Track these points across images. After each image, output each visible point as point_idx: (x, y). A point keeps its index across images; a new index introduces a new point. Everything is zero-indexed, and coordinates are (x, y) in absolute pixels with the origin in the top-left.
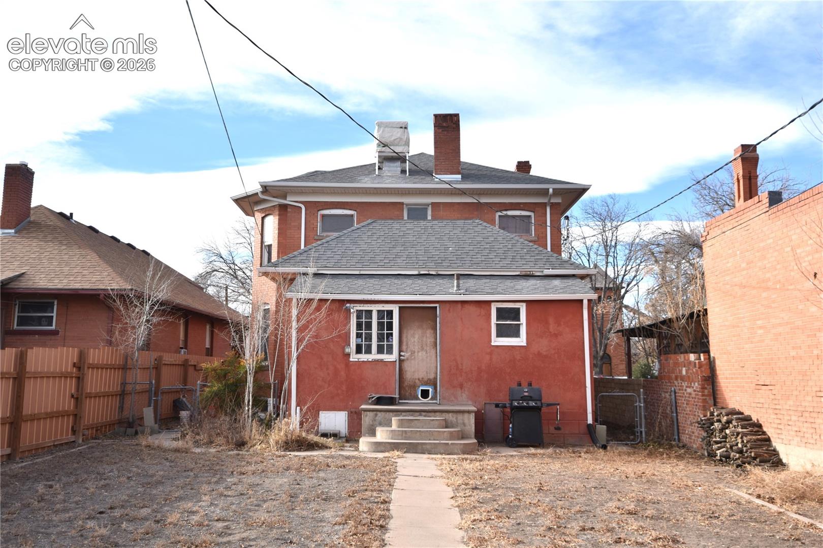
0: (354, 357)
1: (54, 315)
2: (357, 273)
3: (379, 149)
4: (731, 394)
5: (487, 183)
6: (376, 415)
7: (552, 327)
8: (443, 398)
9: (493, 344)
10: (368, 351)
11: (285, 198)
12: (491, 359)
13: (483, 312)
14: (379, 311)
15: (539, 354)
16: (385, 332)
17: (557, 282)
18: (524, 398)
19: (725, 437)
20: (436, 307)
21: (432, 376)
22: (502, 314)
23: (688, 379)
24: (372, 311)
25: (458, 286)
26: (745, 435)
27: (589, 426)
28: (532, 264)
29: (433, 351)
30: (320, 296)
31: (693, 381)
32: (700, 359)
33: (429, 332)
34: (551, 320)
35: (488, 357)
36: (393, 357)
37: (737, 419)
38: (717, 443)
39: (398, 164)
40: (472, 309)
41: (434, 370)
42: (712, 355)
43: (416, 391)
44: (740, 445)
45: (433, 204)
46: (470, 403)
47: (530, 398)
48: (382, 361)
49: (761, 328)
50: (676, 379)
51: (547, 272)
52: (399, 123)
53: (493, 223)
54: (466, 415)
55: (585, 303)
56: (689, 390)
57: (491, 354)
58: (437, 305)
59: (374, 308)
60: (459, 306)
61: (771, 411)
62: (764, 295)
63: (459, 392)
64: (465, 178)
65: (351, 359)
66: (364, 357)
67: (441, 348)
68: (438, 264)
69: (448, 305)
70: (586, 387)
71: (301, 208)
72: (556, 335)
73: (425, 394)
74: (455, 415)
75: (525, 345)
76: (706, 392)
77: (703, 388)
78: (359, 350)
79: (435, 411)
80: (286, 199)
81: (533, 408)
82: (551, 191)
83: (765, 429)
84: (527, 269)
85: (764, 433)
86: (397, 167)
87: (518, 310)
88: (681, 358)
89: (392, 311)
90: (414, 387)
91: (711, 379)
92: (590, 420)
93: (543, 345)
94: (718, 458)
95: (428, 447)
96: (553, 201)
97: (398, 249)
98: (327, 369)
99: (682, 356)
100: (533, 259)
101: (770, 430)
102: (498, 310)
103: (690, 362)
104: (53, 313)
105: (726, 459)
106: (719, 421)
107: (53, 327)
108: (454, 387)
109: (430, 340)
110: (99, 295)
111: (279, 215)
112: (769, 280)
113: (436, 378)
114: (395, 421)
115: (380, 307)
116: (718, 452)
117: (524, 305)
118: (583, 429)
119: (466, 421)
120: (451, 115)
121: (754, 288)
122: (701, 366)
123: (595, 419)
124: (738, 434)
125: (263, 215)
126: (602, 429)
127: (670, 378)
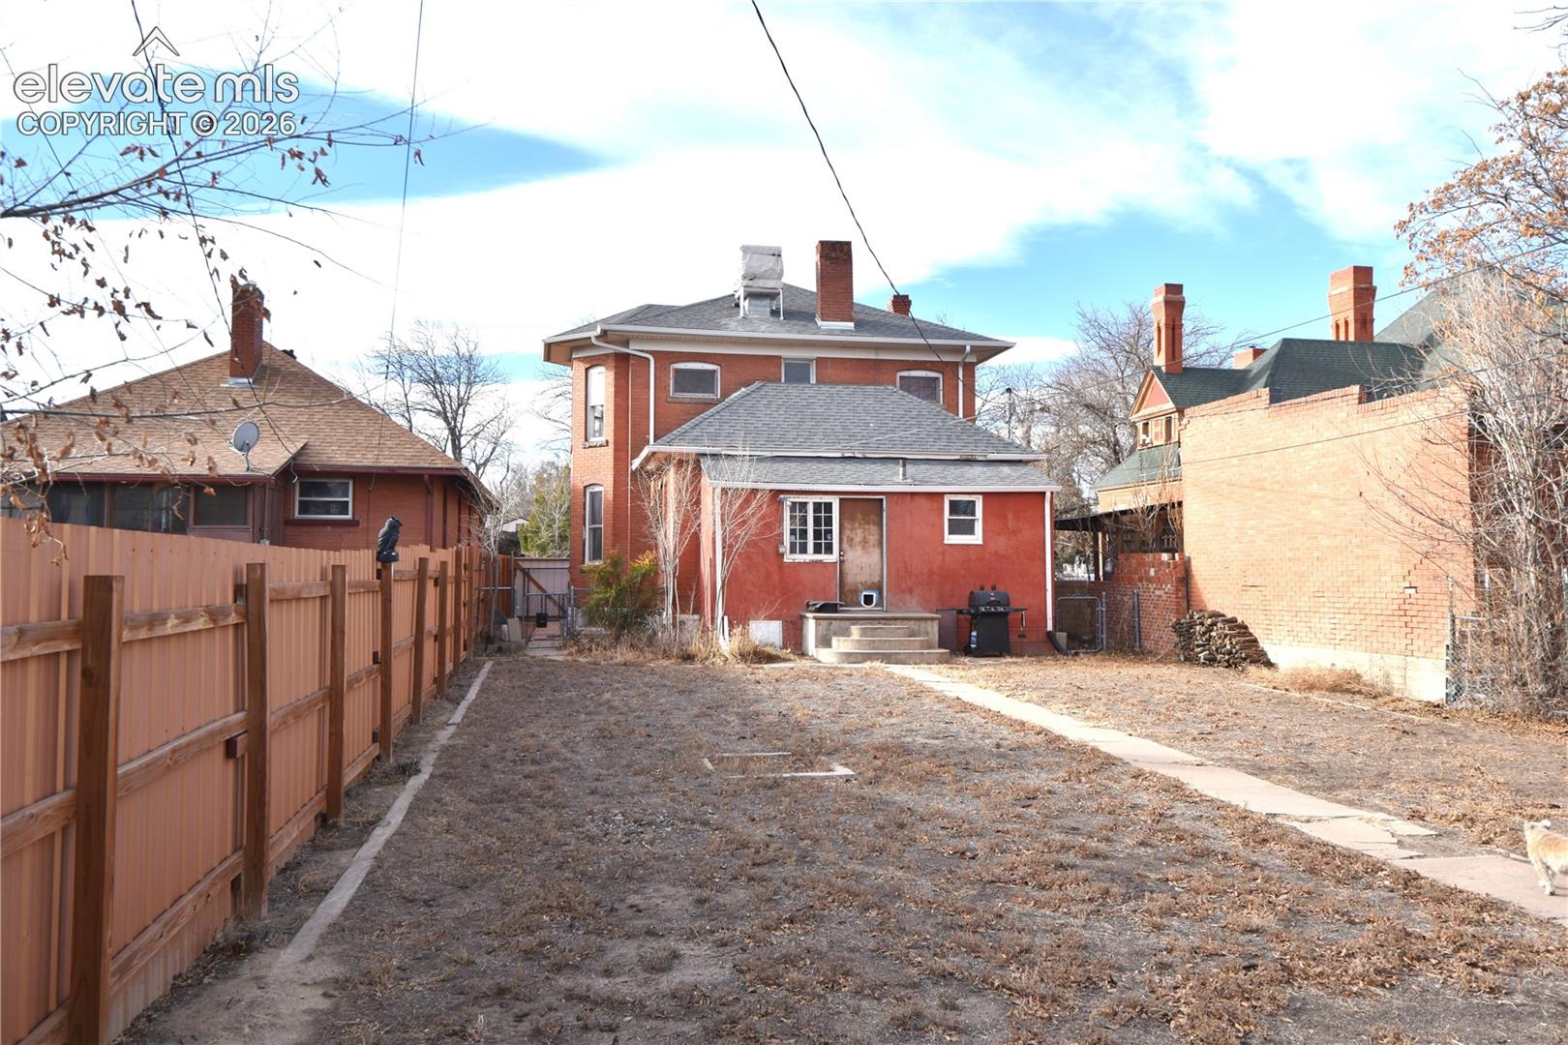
0: (789, 558)
1: (350, 499)
2: (769, 454)
3: (746, 282)
4: (1209, 596)
5: (888, 336)
6: (830, 624)
7: (1011, 523)
8: (890, 604)
9: (946, 542)
10: (804, 550)
11: (626, 344)
12: (943, 560)
13: (935, 506)
14: (814, 503)
15: (996, 554)
16: (823, 528)
17: (1006, 470)
18: (990, 604)
19: (1208, 640)
20: (882, 500)
21: (876, 579)
22: (955, 507)
23: (1159, 580)
24: (806, 504)
25: (904, 475)
26: (1234, 636)
27: (1049, 633)
28: (972, 446)
29: (877, 551)
30: (750, 485)
31: (1164, 582)
32: (1174, 558)
33: (873, 529)
34: (1010, 516)
35: (940, 557)
36: (834, 557)
37: (1223, 621)
38: (1198, 646)
39: (767, 302)
40: (923, 502)
41: (879, 572)
42: (1187, 554)
43: (858, 597)
44: (1228, 647)
45: (818, 360)
46: (920, 609)
47: (997, 603)
48: (821, 562)
49: (1252, 528)
50: (1140, 580)
51: (992, 457)
52: (770, 248)
53: (894, 384)
54: (929, 622)
55: (1048, 495)
56: (1158, 592)
57: (943, 553)
58: (883, 497)
59: (811, 500)
60: (909, 498)
61: (1260, 612)
62: (1258, 494)
63: (908, 597)
64: (860, 326)
65: (785, 560)
66: (799, 558)
67: (887, 547)
68: (865, 446)
69: (895, 497)
70: (1046, 590)
71: (648, 360)
72: (1015, 533)
73: (868, 600)
74: (917, 623)
75: (980, 542)
76: (1180, 594)
77: (1178, 590)
78: (793, 551)
79: (895, 619)
80: (628, 347)
81: (1001, 613)
82: (968, 348)
83: (1251, 631)
84: (968, 451)
85: (1251, 635)
86: (765, 306)
87: (973, 502)
88: (1149, 557)
89: (831, 504)
90: (856, 592)
91: (1185, 578)
92: (1050, 627)
93: (1001, 544)
94: (1202, 660)
95: (903, 657)
96: (968, 360)
97: (808, 424)
98: (758, 571)
99: (1151, 555)
100: (971, 440)
101: (1256, 631)
102: (951, 502)
103: (1162, 563)
104: (347, 496)
105: (1211, 661)
106: (1202, 624)
107: (349, 516)
108: (903, 592)
109: (873, 539)
110: (422, 476)
111: (615, 367)
112: (1265, 479)
113: (881, 582)
114: (855, 630)
115: (818, 499)
116: (1201, 655)
117: (981, 497)
118: (1042, 636)
119: (929, 629)
120: (841, 243)
121: (1246, 487)
122: (1176, 566)
123: (1054, 626)
124: (1226, 636)
125: (587, 366)
126: (1062, 637)
127: (1130, 581)
